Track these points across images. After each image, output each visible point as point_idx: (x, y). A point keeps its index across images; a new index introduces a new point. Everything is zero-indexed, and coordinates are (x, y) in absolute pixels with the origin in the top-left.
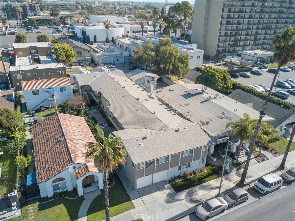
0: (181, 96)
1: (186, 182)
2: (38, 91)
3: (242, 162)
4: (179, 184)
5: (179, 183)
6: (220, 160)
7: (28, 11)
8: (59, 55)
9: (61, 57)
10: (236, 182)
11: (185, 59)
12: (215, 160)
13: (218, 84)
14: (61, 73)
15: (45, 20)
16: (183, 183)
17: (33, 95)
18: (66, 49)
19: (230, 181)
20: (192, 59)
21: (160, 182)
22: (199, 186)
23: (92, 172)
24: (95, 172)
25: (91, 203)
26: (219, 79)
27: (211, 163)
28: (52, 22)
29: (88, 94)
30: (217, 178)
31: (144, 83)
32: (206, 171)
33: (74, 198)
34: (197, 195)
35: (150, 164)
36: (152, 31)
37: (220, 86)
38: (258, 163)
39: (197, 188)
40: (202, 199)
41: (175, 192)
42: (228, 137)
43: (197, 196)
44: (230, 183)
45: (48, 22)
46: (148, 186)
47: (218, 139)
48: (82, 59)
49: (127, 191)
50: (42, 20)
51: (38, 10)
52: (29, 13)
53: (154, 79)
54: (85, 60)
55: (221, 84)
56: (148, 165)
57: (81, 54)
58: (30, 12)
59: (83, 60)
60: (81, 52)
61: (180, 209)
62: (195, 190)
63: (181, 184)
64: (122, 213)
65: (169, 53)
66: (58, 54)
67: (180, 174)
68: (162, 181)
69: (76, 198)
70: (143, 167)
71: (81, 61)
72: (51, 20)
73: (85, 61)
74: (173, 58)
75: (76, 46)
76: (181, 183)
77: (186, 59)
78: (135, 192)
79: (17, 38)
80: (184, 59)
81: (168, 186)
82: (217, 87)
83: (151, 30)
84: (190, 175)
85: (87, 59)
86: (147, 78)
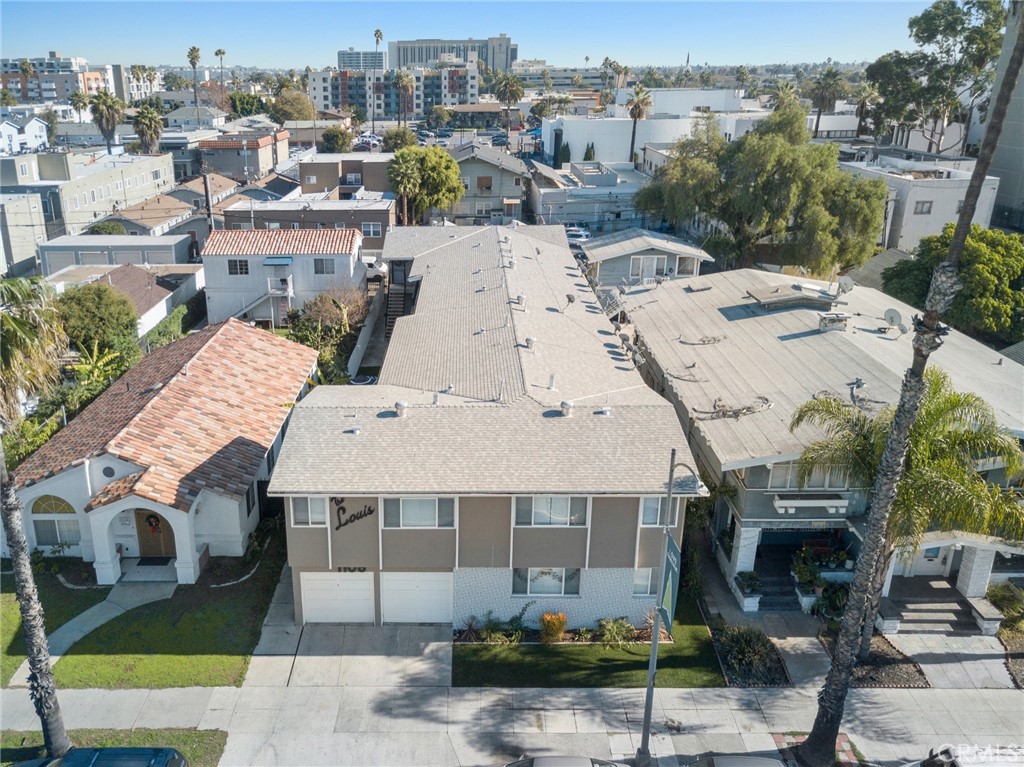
0: (720, 310)
1: (528, 659)
2: (246, 262)
3: (909, 654)
4: (495, 656)
5: (494, 651)
6: (777, 616)
7: (445, 91)
8: (399, 179)
9: (405, 188)
10: (793, 734)
11: (858, 196)
12: (751, 604)
13: (984, 301)
14: (372, 230)
15: (480, 113)
16: (514, 657)
17: (231, 273)
18: (432, 160)
19: (765, 719)
20: (929, 212)
21: (422, 624)
22: (584, 692)
23: (145, 497)
24: (155, 501)
25: (114, 619)
26: (993, 278)
27: (719, 615)
28: (499, 121)
29: (405, 293)
30: (704, 686)
31: (640, 277)
32: (664, 641)
33: (79, 587)
34: (540, 726)
35: (355, 518)
36: (832, 134)
37: (996, 314)
38: (1012, 685)
39: (565, 696)
40: (548, 750)
41: (450, 682)
42: (845, 503)
43: (535, 730)
44: (760, 728)
45: (488, 122)
46: (361, 625)
47: (777, 497)
48: (491, 204)
49: (266, 619)
50: (470, 115)
51: (472, 87)
52: (445, 96)
53: (690, 268)
54: (501, 210)
55: (1006, 303)
56: (344, 518)
57: (489, 188)
58: (449, 95)
59: (493, 210)
60: (489, 179)
61: (413, 753)
62: (549, 702)
63: (506, 658)
64: (182, 686)
65: (779, 162)
66: (398, 175)
67: (522, 614)
68: (431, 624)
69: (85, 587)
70: (324, 523)
71: (488, 212)
72: (497, 113)
73: (501, 213)
74: (795, 190)
75: (473, 158)
76: (503, 655)
77: (867, 198)
78: (293, 630)
79: (324, 138)
80: (853, 195)
81: (437, 651)
82: (979, 315)
83: (829, 132)
84: (575, 633)
85: (510, 205)
86: (656, 257)
